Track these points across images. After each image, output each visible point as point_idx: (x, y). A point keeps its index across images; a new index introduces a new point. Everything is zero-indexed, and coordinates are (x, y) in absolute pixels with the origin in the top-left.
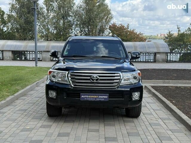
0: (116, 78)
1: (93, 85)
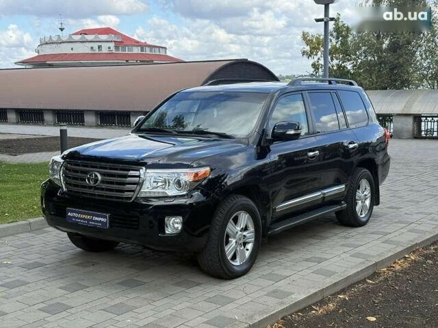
0: (129, 179)
1: (91, 191)
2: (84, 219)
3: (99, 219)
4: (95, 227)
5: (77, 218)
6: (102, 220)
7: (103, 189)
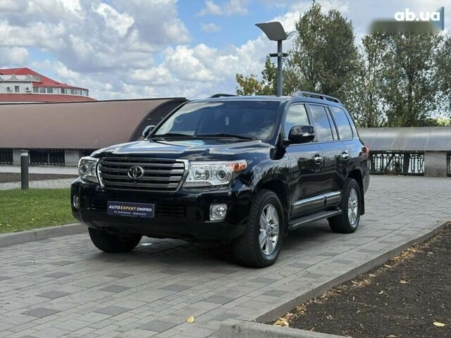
0: (174, 171)
1: (132, 184)
2: (127, 210)
3: (144, 209)
4: (139, 217)
5: (120, 210)
6: (147, 210)
7: (145, 182)
